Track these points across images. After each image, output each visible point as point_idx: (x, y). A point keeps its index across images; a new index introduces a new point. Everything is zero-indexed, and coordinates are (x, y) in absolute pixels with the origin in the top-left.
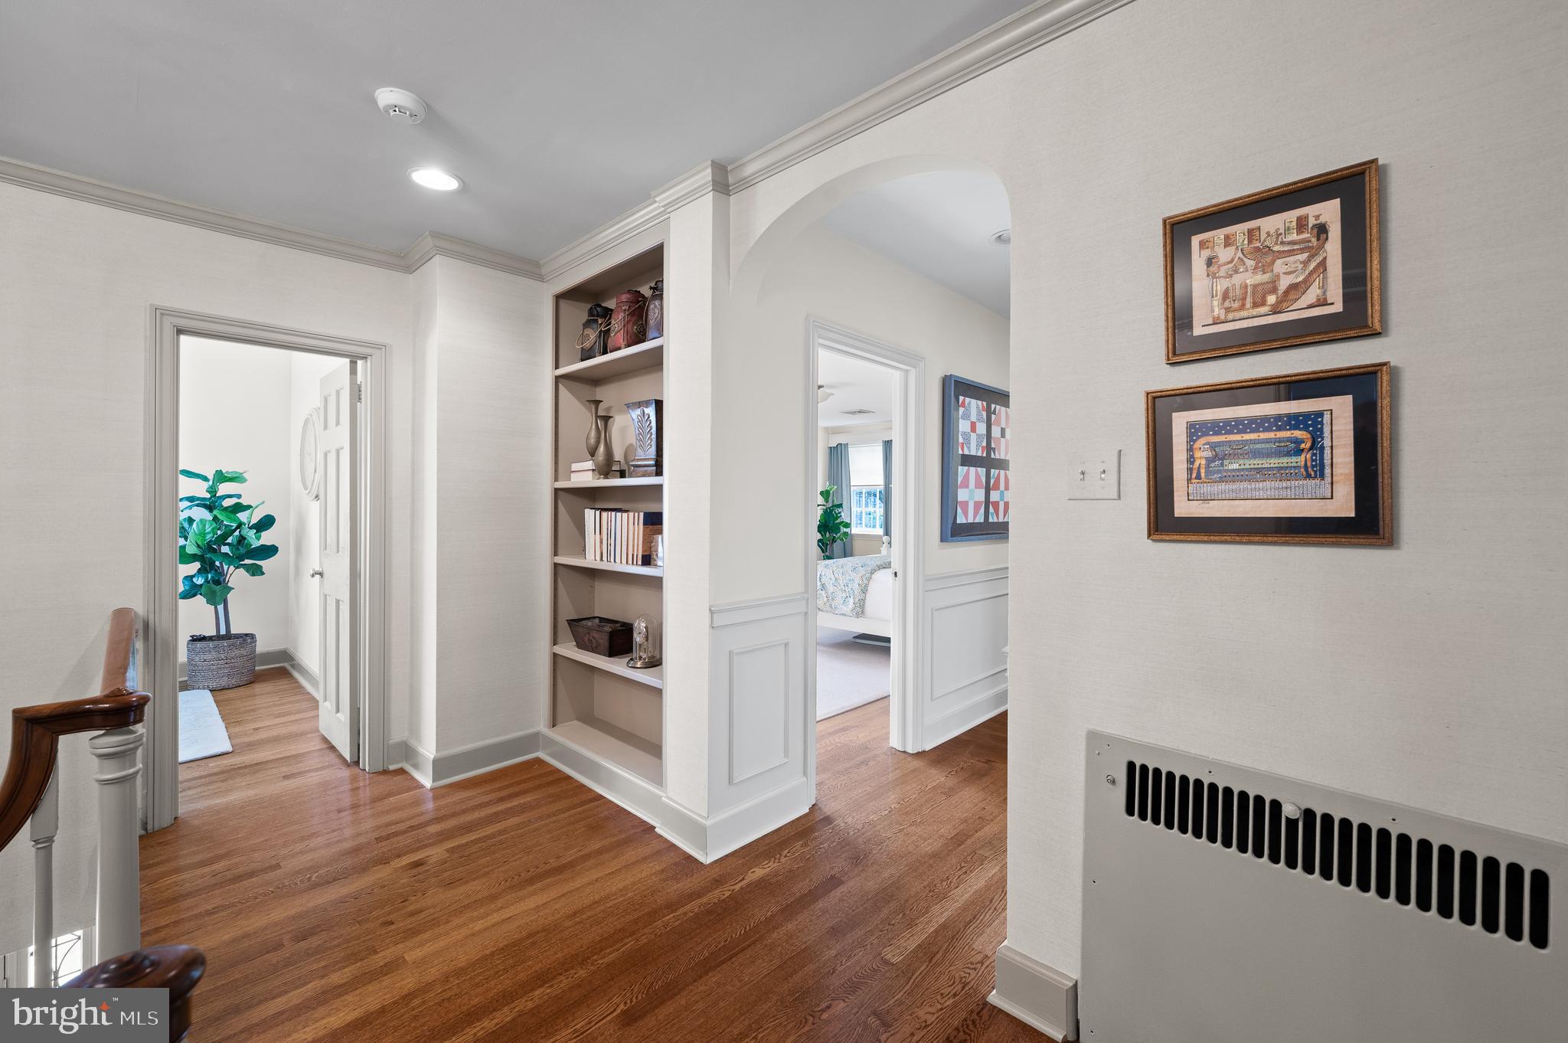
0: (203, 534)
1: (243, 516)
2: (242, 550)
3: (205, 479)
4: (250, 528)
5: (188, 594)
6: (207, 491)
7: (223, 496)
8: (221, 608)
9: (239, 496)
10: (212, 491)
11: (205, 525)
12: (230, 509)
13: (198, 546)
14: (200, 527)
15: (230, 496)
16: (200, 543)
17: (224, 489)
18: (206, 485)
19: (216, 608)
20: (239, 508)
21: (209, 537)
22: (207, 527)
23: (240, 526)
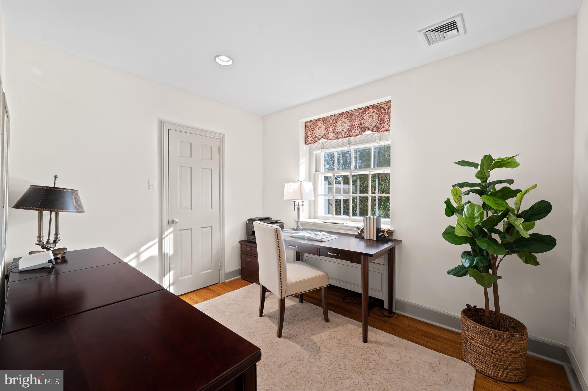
0: (472, 218)
1: (511, 202)
2: (510, 239)
3: (475, 165)
4: (519, 216)
5: (459, 272)
6: (477, 177)
7: (494, 182)
8: (490, 290)
9: (511, 182)
10: (483, 176)
11: (473, 210)
12: (499, 194)
13: (469, 229)
14: (470, 211)
15: (501, 182)
16: (470, 226)
17: (495, 175)
18: (475, 171)
19: (485, 290)
20: (507, 193)
21: (477, 221)
22: (476, 211)
23: (507, 212)
